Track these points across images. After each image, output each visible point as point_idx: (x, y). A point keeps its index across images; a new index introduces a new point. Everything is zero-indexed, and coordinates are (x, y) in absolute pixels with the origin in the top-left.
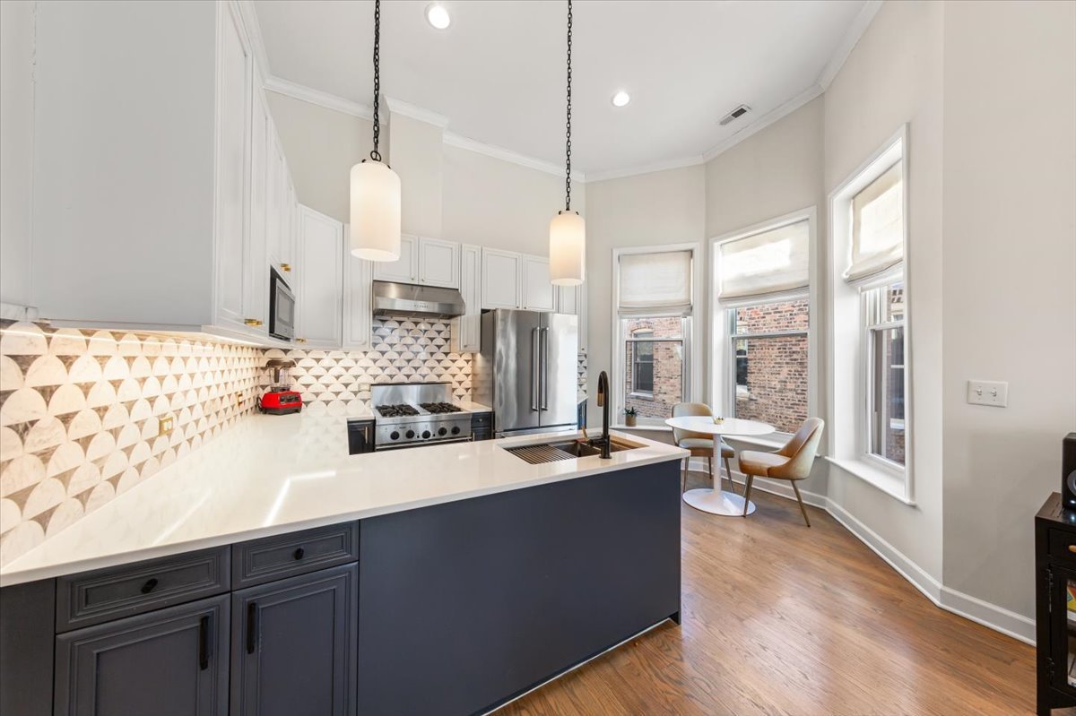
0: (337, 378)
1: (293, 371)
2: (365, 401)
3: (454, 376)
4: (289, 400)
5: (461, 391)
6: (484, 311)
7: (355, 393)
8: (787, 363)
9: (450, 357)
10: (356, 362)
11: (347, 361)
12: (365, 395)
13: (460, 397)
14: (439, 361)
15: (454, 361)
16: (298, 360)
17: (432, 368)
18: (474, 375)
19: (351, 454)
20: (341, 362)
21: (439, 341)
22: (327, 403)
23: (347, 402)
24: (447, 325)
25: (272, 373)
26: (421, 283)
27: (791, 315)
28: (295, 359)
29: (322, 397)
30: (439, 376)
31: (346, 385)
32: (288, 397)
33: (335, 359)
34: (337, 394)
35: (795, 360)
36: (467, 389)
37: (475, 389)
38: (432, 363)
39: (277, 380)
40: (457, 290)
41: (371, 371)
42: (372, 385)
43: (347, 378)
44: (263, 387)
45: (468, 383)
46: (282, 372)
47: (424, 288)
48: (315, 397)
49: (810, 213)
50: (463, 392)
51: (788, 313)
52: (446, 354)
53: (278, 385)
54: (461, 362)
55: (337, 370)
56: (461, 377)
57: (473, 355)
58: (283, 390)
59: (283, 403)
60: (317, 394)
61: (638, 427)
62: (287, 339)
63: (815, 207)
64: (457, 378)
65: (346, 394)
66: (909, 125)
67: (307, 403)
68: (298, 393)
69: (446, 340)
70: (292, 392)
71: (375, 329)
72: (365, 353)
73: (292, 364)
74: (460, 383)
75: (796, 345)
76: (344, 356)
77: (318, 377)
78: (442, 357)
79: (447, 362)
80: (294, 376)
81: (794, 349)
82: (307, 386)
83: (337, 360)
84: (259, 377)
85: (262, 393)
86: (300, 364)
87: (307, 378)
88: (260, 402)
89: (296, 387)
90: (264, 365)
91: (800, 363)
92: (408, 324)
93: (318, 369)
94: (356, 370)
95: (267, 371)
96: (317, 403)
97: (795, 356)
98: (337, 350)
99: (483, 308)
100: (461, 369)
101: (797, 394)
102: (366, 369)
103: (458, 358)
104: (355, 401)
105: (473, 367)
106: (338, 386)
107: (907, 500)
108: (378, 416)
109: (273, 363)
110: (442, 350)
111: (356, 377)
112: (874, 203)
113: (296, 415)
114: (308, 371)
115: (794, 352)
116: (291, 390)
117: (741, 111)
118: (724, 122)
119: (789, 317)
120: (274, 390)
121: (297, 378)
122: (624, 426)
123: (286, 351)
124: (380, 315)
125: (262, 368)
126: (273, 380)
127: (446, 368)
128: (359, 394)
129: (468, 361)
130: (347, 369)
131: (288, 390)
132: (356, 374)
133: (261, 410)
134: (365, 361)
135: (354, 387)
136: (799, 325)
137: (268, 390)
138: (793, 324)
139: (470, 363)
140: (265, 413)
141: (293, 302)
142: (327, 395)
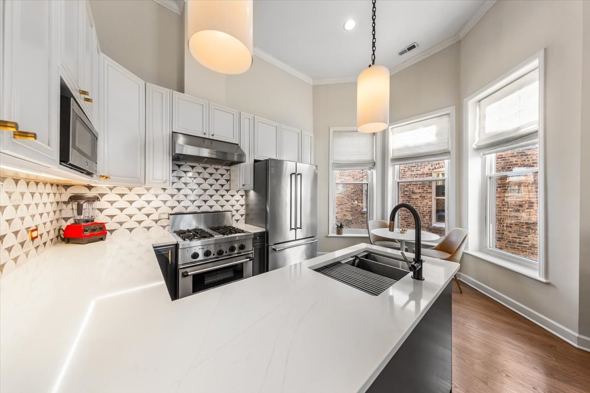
0: (140, 209)
1: (97, 204)
2: (164, 227)
3: (233, 206)
4: (94, 230)
5: (237, 216)
6: (256, 161)
7: (156, 221)
8: (402, 197)
9: (230, 193)
10: (157, 197)
11: (149, 196)
12: (165, 222)
13: (237, 221)
14: (222, 196)
15: (232, 196)
16: (102, 195)
17: (217, 201)
18: (247, 205)
19: (172, 300)
20: (143, 197)
21: (222, 181)
22: (131, 230)
23: (148, 228)
24: (227, 170)
25: (75, 206)
26: (211, 137)
27: (404, 171)
28: (100, 194)
29: (125, 226)
30: (222, 206)
31: (148, 215)
32: (92, 227)
33: (138, 195)
34: (140, 222)
35: (406, 195)
36: (242, 215)
37: (247, 215)
38: (217, 197)
39: (80, 212)
40: (238, 144)
41: (169, 204)
42: (171, 214)
43: (148, 209)
44: (66, 219)
45: (243, 211)
46: (85, 206)
47: (213, 142)
48: (119, 226)
49: (451, 110)
50: (239, 217)
51: (403, 171)
52: (227, 191)
53: (82, 217)
54: (237, 197)
55: (140, 203)
56: (237, 207)
57: (247, 192)
58: (87, 221)
59: (87, 233)
60: (121, 224)
61: (344, 235)
62: (89, 174)
63: (454, 107)
64: (235, 208)
65: (148, 222)
66: (546, 50)
67: (112, 231)
68: (103, 223)
69: (227, 181)
70: (96, 223)
71: (173, 171)
72: (164, 189)
73: (96, 199)
74: (237, 211)
75: (407, 187)
76: (145, 192)
77: (122, 210)
78: (224, 193)
79: (228, 197)
80: (98, 209)
81: (406, 189)
82: (112, 217)
83: (140, 195)
84: (60, 211)
85: (64, 224)
86: (105, 198)
87: (111, 210)
88: (62, 232)
89: (100, 218)
90: (66, 199)
91: (409, 197)
92: (199, 168)
93: (121, 203)
94: (156, 203)
95: (70, 206)
96: (121, 231)
97: (406, 193)
98: (141, 187)
99: (256, 159)
100: (237, 201)
101: (407, 212)
102: (165, 202)
103: (236, 193)
104: (156, 228)
105: (246, 200)
106: (140, 216)
107: (544, 280)
108: (179, 240)
109: (74, 198)
110: (224, 187)
111: (157, 209)
112: (498, 103)
113: (101, 242)
114: (112, 204)
115: (405, 191)
116: (95, 221)
117: (413, 47)
118: (401, 53)
119: (403, 173)
120: (77, 222)
121: (101, 210)
122: (335, 235)
123: (90, 187)
124: (178, 160)
125: (64, 203)
126: (76, 212)
127: (227, 201)
128: (159, 222)
129: (242, 196)
130: (149, 202)
131: (93, 221)
132: (156, 206)
133: (63, 240)
134: (165, 196)
135: (155, 216)
136: (408, 177)
137: (71, 222)
138: (405, 176)
139: (244, 197)
140: (68, 242)
141: (95, 138)
142: (131, 223)
